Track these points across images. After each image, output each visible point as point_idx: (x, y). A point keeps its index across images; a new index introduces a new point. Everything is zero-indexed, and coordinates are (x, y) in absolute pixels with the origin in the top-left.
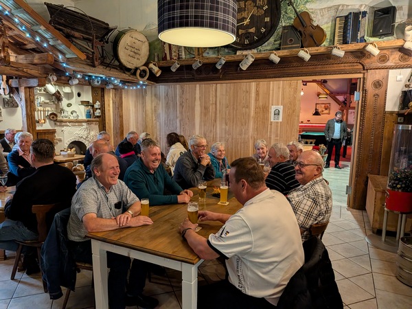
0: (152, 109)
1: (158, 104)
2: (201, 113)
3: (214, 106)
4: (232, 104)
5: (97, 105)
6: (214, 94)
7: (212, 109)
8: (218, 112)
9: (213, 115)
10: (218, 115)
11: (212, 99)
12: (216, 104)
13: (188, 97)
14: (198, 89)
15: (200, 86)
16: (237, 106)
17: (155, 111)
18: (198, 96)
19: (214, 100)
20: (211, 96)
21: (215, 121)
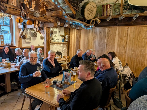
0: (92, 39)
1: (95, 36)
2: (118, 41)
3: (126, 38)
4: (136, 37)
5: (67, 36)
6: (127, 32)
7: (125, 39)
8: (128, 41)
9: (125, 42)
10: (128, 42)
11: (125, 34)
12: (127, 37)
13: (112, 33)
14: (118, 30)
15: (119, 28)
16: (139, 38)
17: (94, 39)
18: (117, 33)
19: (126, 35)
20: (125, 33)
21: (126, 45)
